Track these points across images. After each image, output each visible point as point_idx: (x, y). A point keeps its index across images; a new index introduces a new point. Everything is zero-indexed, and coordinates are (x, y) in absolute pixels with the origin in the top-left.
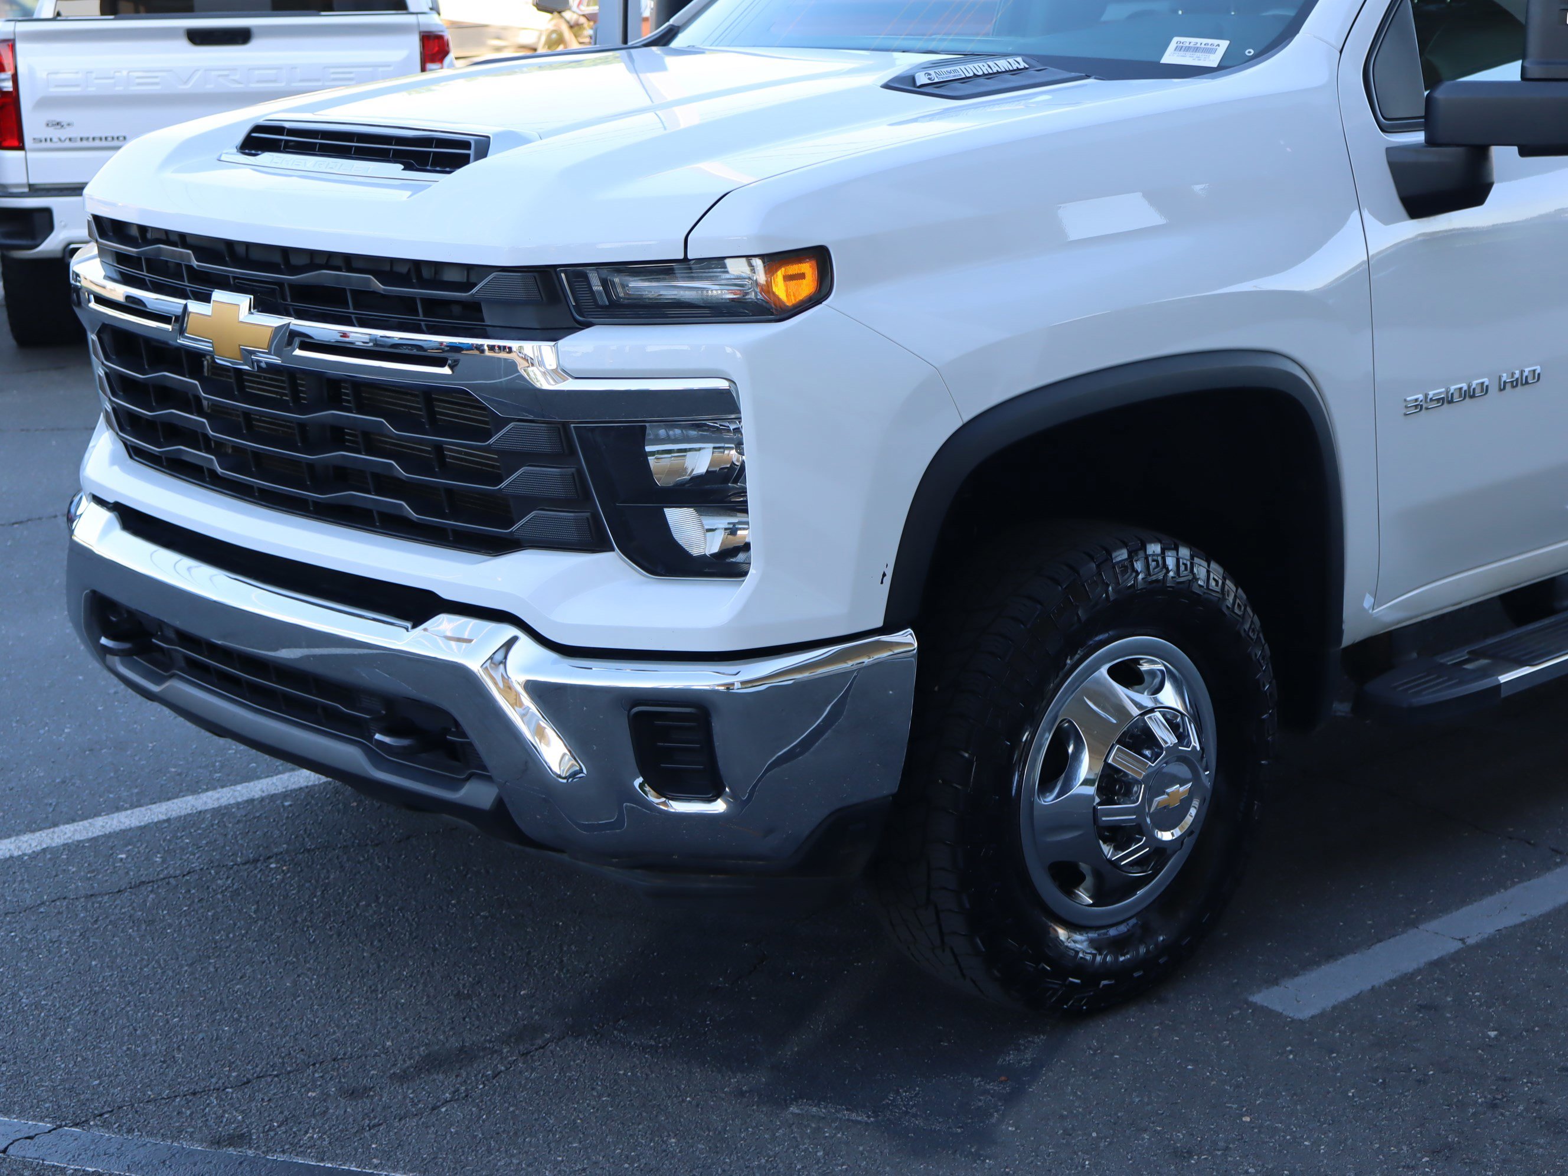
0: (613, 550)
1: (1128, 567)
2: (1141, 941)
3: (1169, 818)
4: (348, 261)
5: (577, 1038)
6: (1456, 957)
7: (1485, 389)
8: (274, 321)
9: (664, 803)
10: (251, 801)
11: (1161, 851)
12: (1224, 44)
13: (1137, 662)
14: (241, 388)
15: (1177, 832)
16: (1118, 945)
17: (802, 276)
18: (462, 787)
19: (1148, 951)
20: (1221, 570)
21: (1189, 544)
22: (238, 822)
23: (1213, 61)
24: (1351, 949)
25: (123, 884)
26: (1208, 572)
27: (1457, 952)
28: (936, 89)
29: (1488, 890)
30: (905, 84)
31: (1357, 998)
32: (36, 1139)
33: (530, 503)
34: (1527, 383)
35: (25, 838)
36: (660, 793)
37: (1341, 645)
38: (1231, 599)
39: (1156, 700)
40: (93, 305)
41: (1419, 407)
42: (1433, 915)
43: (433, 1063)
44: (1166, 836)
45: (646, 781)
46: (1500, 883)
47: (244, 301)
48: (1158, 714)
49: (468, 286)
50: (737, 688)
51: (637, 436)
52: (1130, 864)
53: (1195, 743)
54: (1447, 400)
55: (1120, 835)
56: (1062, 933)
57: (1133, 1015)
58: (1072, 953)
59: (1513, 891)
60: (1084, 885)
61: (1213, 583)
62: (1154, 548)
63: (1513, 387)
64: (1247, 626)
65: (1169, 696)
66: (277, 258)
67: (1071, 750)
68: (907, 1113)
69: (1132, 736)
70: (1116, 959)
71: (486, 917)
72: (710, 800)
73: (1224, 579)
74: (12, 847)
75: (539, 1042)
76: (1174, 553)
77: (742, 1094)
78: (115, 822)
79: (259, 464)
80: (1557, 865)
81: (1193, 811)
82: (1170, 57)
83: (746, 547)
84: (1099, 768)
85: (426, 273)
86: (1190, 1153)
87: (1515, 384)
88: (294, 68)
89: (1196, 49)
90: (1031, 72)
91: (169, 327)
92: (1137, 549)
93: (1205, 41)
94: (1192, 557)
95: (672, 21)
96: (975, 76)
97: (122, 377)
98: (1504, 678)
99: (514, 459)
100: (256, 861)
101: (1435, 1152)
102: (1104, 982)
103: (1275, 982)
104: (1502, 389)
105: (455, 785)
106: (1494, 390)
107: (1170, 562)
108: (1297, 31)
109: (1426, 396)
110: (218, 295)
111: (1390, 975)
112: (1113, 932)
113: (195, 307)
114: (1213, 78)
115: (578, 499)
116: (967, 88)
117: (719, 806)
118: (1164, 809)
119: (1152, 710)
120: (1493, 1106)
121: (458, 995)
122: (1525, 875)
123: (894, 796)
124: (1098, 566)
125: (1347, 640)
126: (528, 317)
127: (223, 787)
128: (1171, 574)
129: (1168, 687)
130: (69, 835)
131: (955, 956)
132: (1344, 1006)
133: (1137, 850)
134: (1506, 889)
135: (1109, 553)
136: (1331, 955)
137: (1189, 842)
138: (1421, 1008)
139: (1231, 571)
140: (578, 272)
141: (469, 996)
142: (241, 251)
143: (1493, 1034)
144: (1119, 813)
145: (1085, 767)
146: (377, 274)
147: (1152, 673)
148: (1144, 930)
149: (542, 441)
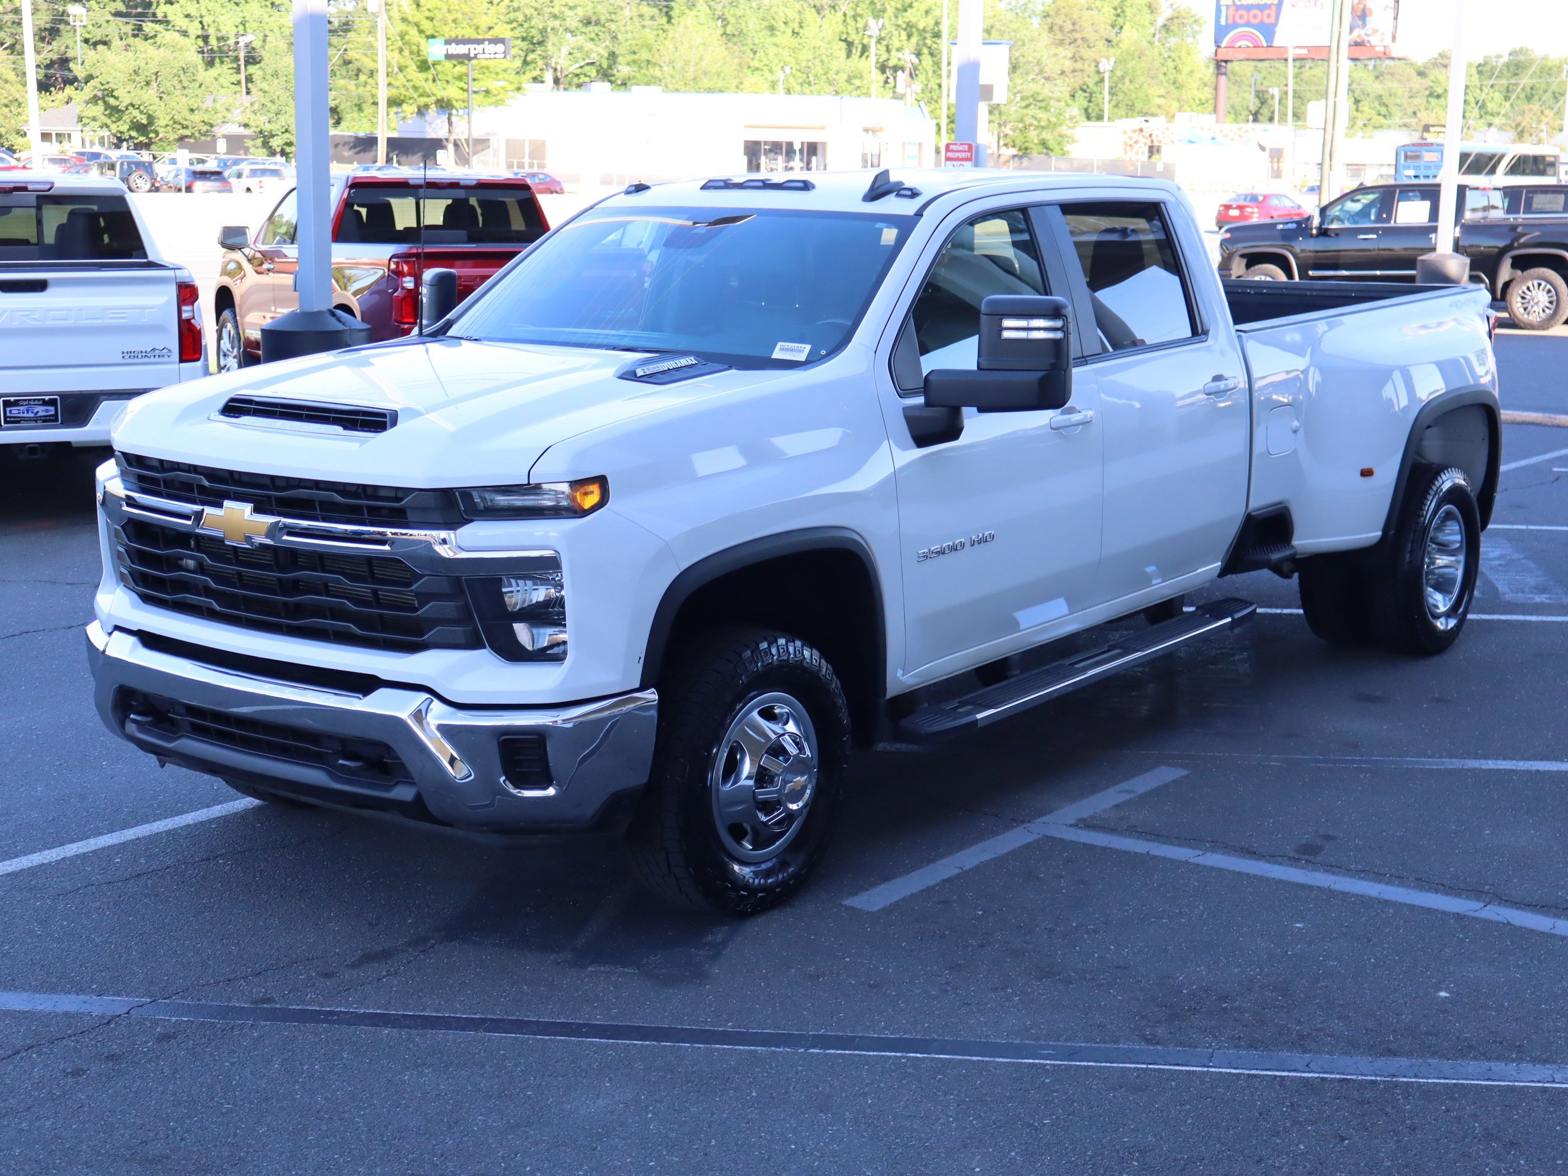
0: (485, 647)
1: (768, 652)
2: (780, 871)
3: (796, 796)
4: (317, 484)
5: (451, 941)
6: (957, 877)
7: (963, 545)
8: (271, 519)
9: (519, 792)
10: (189, 826)
11: (791, 816)
12: (808, 347)
13: (772, 707)
14: (237, 558)
15: (801, 804)
16: (768, 873)
17: (592, 492)
18: (392, 790)
19: (783, 877)
20: (818, 654)
21: (801, 639)
22: (186, 838)
23: (802, 357)
24: (896, 876)
25: (127, 875)
26: (812, 655)
27: (959, 874)
28: (650, 379)
29: (974, 842)
30: (629, 375)
31: (903, 899)
32: (144, 1007)
33: (434, 622)
34: (986, 541)
35: (46, 852)
36: (516, 786)
37: (885, 696)
38: (824, 670)
39: (785, 730)
40: (125, 508)
41: (926, 557)
42: (943, 856)
43: (369, 958)
44: (794, 807)
45: (506, 778)
46: (981, 837)
47: (247, 508)
48: (787, 737)
49: (401, 499)
50: (559, 724)
51: (498, 583)
52: (774, 824)
53: (808, 753)
54: (942, 552)
55: (768, 807)
56: (736, 868)
57: (776, 914)
58: (742, 877)
59: (988, 842)
60: (746, 838)
61: (814, 661)
62: (782, 641)
63: (979, 543)
64: (833, 686)
65: (791, 727)
66: (268, 482)
67: (738, 757)
68: (656, 967)
69: (773, 749)
70: (766, 882)
71: (371, 884)
72: (545, 789)
73: (820, 659)
74: (40, 858)
75: (429, 945)
76: (792, 644)
77: (559, 963)
78: (102, 841)
79: (248, 604)
80: (1014, 827)
81: (808, 791)
82: (777, 354)
83: (564, 643)
84: (755, 770)
85: (369, 492)
86: (818, 977)
87: (979, 542)
88: (80, 309)
89: (792, 350)
90: (700, 366)
91: (190, 523)
92: (773, 641)
93: (797, 345)
94: (802, 646)
95: (448, 317)
96: (669, 369)
97: (139, 551)
98: (979, 716)
99: (425, 597)
100: (208, 859)
101: (951, 968)
102: (760, 894)
103: (856, 894)
104: (972, 545)
105: (389, 788)
106: (968, 545)
107: (791, 649)
108: (850, 341)
109: (930, 550)
110: (227, 503)
111: (921, 888)
112: (764, 866)
113: (208, 510)
114: (805, 370)
115: (465, 618)
116: (665, 378)
117: (551, 791)
118: (793, 790)
119: (783, 735)
120: (982, 946)
121: (370, 924)
122: (995, 833)
123: (646, 784)
124: (752, 652)
125: (890, 694)
126: (436, 517)
127: (165, 818)
128: (792, 656)
129: (791, 722)
130: (75, 850)
131: (677, 879)
132: (897, 904)
133: (778, 815)
134: (985, 840)
135: (758, 645)
136: (886, 879)
137: (805, 812)
138: (939, 902)
139: (824, 654)
140: (466, 493)
141: (376, 925)
142: (236, 476)
143: (980, 913)
144: (765, 794)
145: (747, 768)
146: (337, 492)
147: (782, 715)
148: (783, 865)
149: (445, 587)
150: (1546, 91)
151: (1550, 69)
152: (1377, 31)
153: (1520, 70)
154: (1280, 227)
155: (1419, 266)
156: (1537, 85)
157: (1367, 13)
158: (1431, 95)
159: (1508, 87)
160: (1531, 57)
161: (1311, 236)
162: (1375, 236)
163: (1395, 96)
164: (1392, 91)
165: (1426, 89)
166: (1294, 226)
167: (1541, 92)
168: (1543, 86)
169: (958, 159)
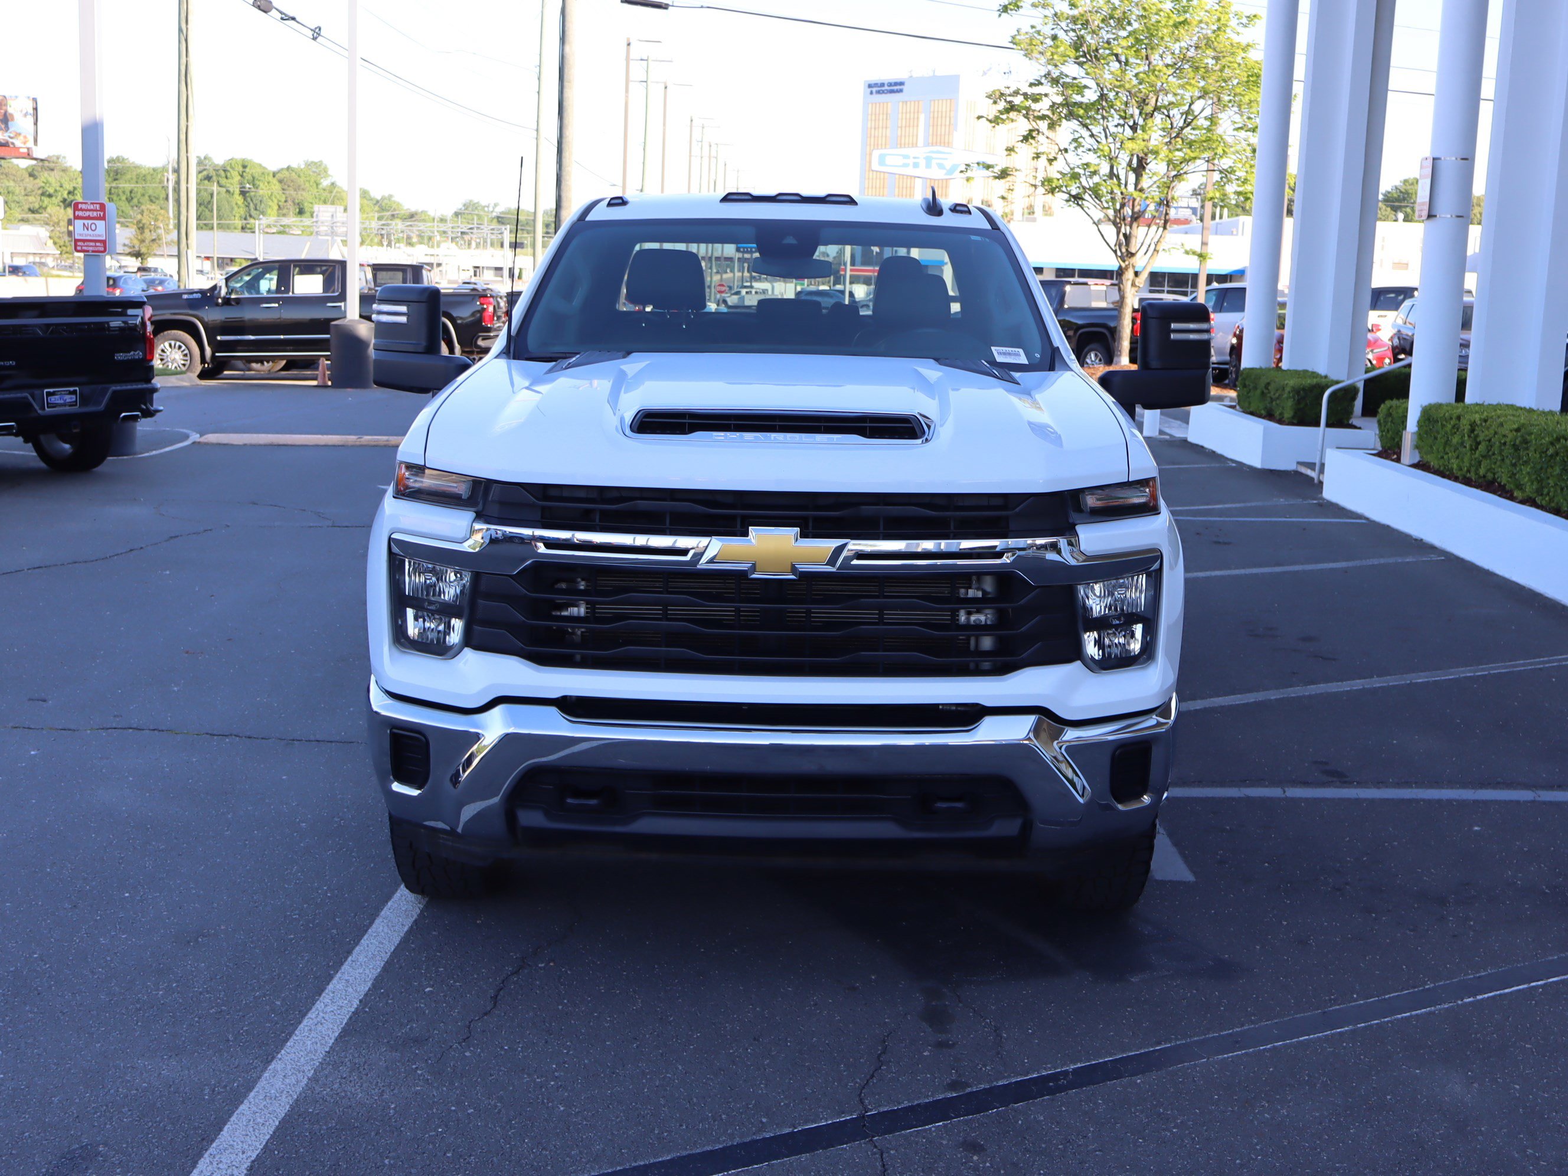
0: (1079, 659)
4: (882, 498)
8: (833, 543)
12: (1021, 351)
18: (989, 827)
23: (1023, 360)
40: (543, 550)
47: (792, 533)
82: (999, 358)
89: (1009, 354)
91: (686, 558)
93: (1009, 349)
105: (983, 826)
110: (755, 531)
143: (1267, 865)
146: (918, 505)
150: (143, 195)
151: (144, 176)
152: (20, 134)
153: (119, 176)
154: (185, 297)
155: (332, 330)
156: (136, 189)
157: (9, 118)
158: (43, 194)
159: (110, 190)
160: (128, 165)
161: (217, 305)
162: (277, 305)
163: (13, 193)
164: (10, 189)
165: (39, 189)
166: (199, 296)
167: (139, 195)
168: (140, 191)
169: (89, 218)
